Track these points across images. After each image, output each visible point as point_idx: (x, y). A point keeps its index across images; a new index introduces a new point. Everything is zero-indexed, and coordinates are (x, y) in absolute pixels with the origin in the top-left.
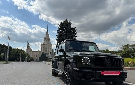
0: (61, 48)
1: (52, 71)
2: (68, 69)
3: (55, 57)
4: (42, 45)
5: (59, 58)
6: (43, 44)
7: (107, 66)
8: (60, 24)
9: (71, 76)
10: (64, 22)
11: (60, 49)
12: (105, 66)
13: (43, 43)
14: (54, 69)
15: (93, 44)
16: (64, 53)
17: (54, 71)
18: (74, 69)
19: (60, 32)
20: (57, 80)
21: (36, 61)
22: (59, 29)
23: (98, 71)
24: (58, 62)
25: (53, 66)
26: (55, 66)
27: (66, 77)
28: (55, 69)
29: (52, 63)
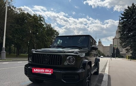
4: (113, 39)
21: (108, 56)
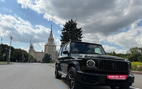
0: (66, 50)
1: (55, 74)
2: (72, 72)
3: (59, 59)
4: (45, 46)
5: (62, 60)
6: (46, 45)
7: (113, 70)
8: (65, 24)
9: (75, 80)
10: (69, 22)
11: (64, 50)
12: (111, 70)
14: (57, 71)
15: (99, 46)
16: (68, 55)
17: (58, 73)
18: (78, 71)
19: (65, 33)
20: (60, 83)
21: (39, 62)
22: (64, 30)
23: (103, 75)
24: (61, 64)
25: (56, 68)
26: (58, 68)
27: (70, 80)
28: (59, 72)
29: (56, 65)
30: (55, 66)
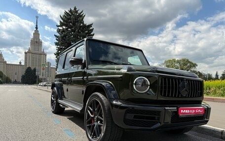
1: (52, 105)
3: (57, 76)
4: (26, 53)
5: (66, 78)
6: (28, 52)
7: (182, 97)
9: (106, 120)
10: (71, 11)
12: (178, 97)
13: (29, 50)
14: (57, 100)
16: (83, 68)
17: (58, 104)
18: (114, 102)
19: (63, 31)
21: (16, 82)
22: (62, 25)
24: (65, 87)
25: (53, 93)
26: (58, 94)
27: (91, 120)
28: (60, 101)
29: (52, 88)
30: (51, 90)
